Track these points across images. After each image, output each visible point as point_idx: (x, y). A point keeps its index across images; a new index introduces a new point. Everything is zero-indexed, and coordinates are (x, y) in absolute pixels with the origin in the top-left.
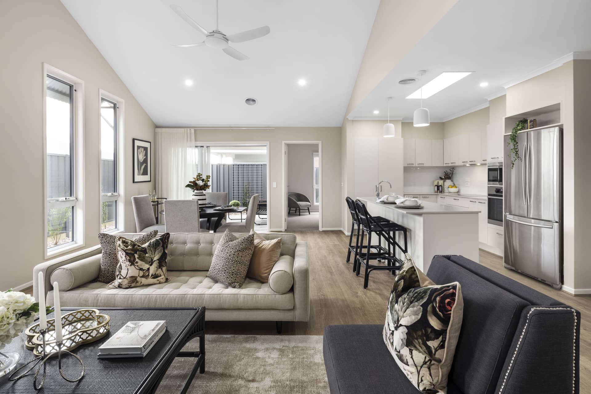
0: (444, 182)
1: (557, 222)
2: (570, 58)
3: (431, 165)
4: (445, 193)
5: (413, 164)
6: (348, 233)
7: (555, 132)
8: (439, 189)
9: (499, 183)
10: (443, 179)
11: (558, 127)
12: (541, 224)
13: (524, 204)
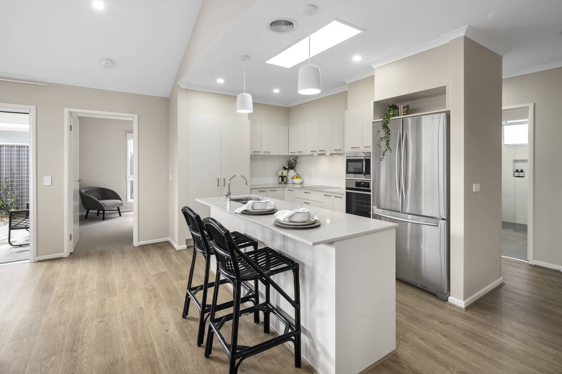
0: (288, 171)
1: (443, 219)
2: (461, 33)
3: (276, 154)
4: (289, 184)
5: (259, 152)
6: (179, 245)
7: (441, 119)
8: (283, 179)
9: (364, 176)
10: (287, 169)
11: (445, 113)
12: (422, 221)
13: (398, 197)
